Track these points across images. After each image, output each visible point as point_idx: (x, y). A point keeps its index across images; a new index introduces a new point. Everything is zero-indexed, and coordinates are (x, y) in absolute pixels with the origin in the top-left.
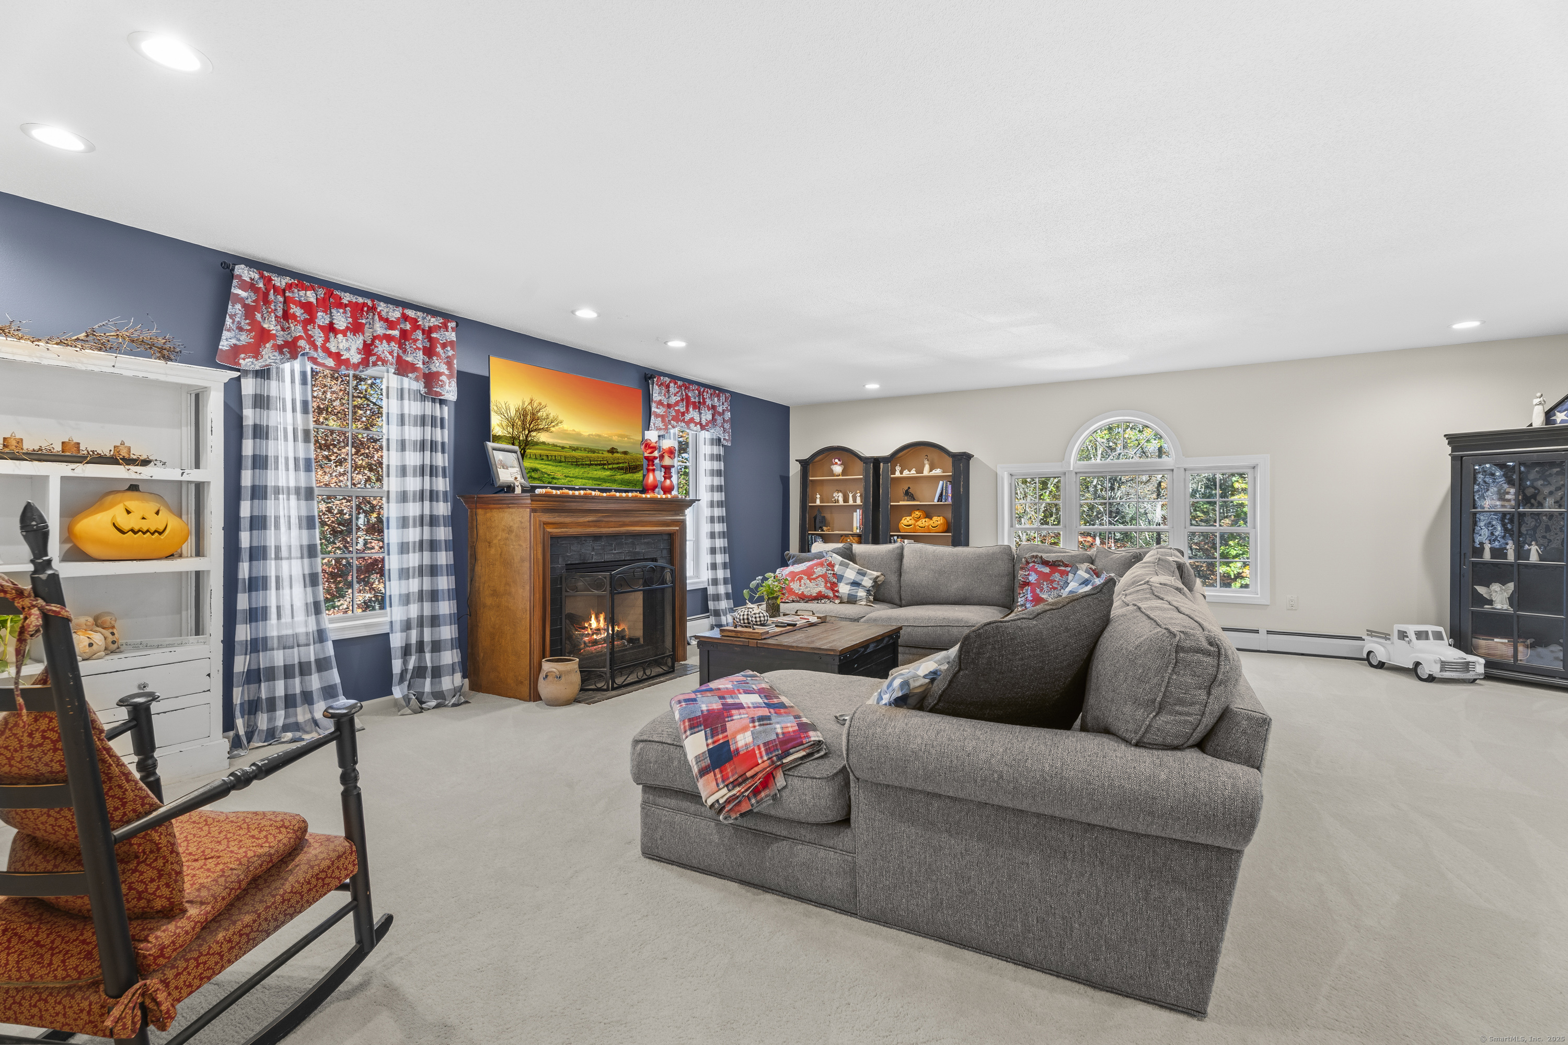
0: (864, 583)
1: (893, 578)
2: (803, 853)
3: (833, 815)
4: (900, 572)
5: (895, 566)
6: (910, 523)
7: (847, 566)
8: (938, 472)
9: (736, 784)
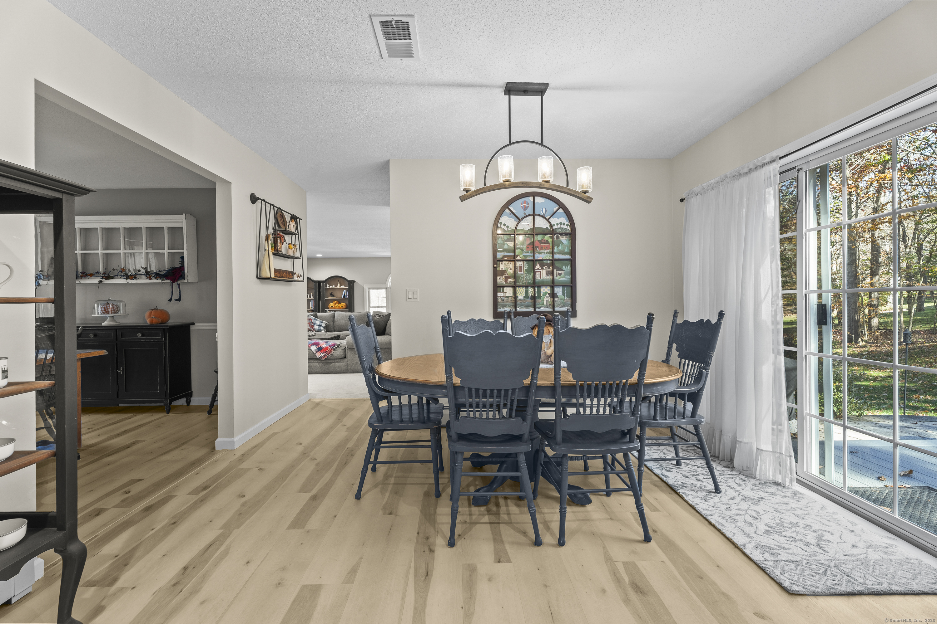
0: (322, 325)
1: (332, 324)
2: (337, 364)
3: (343, 356)
4: (334, 321)
5: (332, 319)
6: (333, 305)
7: (316, 320)
8: (343, 287)
9: (324, 353)
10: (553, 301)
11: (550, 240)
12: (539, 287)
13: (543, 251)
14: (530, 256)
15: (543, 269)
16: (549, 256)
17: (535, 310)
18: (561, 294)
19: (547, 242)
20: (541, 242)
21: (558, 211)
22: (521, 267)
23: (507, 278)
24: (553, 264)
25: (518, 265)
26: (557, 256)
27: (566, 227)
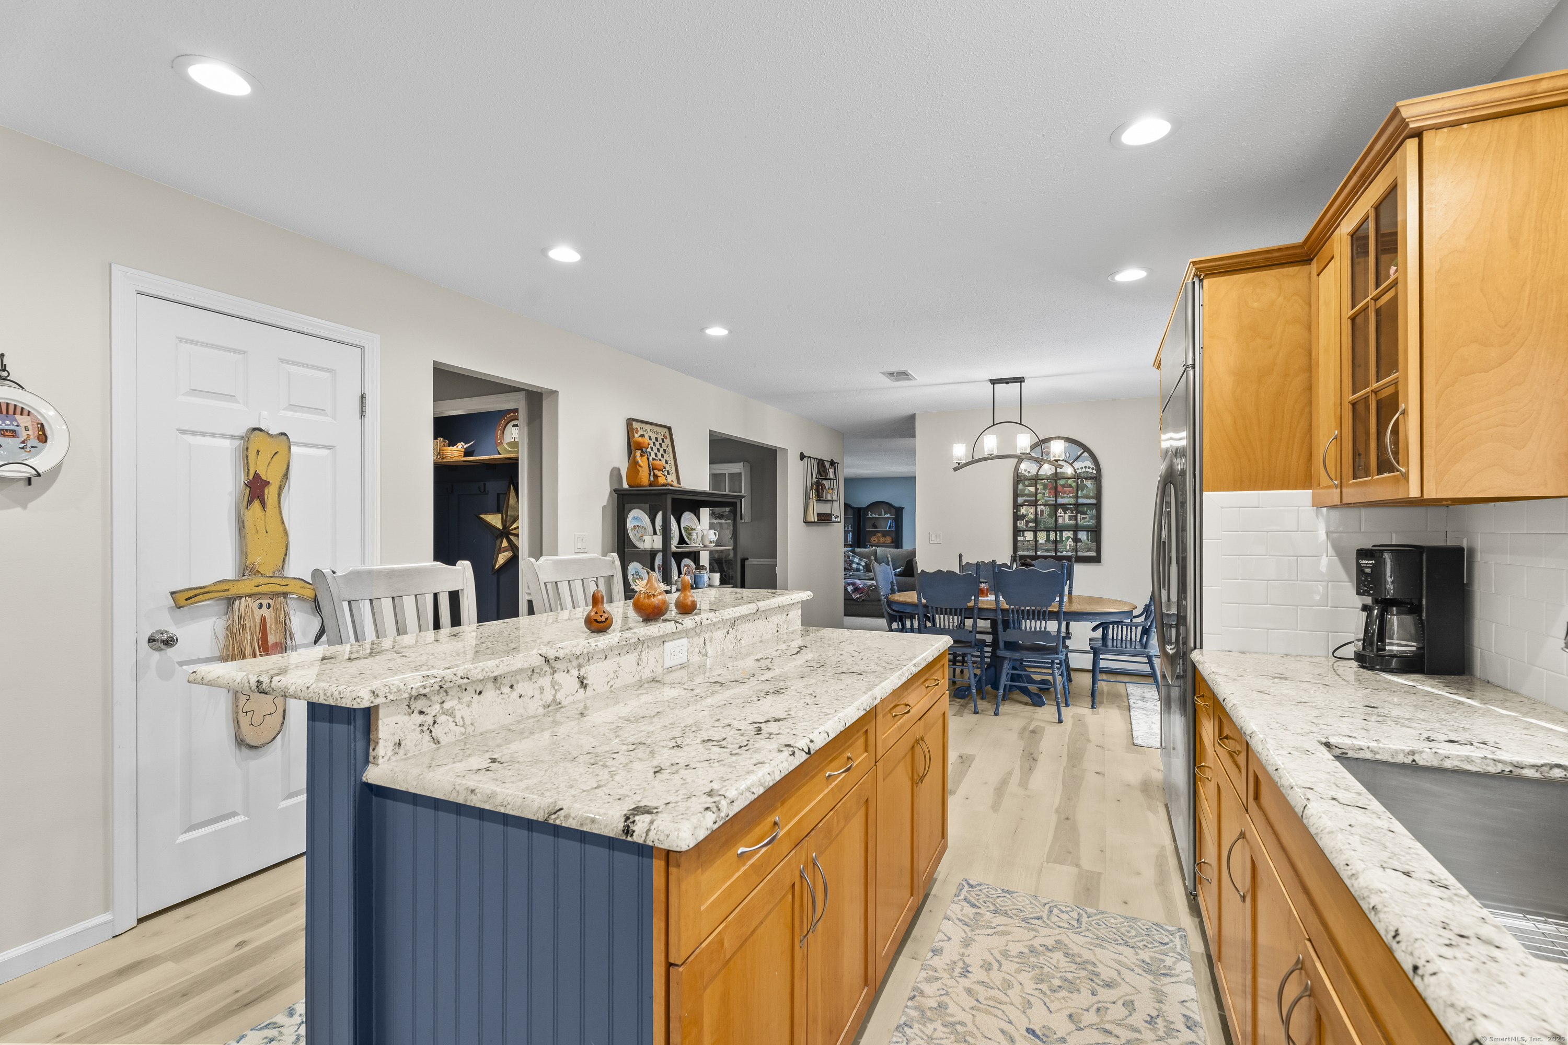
6: (875, 539)
7: (855, 557)
8: (888, 515)
9: (861, 594)
10: (1076, 545)
11: (1074, 485)
12: (1061, 531)
13: (1066, 495)
14: (1052, 500)
15: (1065, 513)
16: (1072, 501)
17: (1056, 554)
18: (1086, 538)
19: (1070, 486)
20: (1063, 486)
21: (1083, 455)
22: (1042, 512)
23: (1027, 522)
24: (1076, 509)
25: (1039, 509)
26: (1081, 501)
27: (1091, 470)
